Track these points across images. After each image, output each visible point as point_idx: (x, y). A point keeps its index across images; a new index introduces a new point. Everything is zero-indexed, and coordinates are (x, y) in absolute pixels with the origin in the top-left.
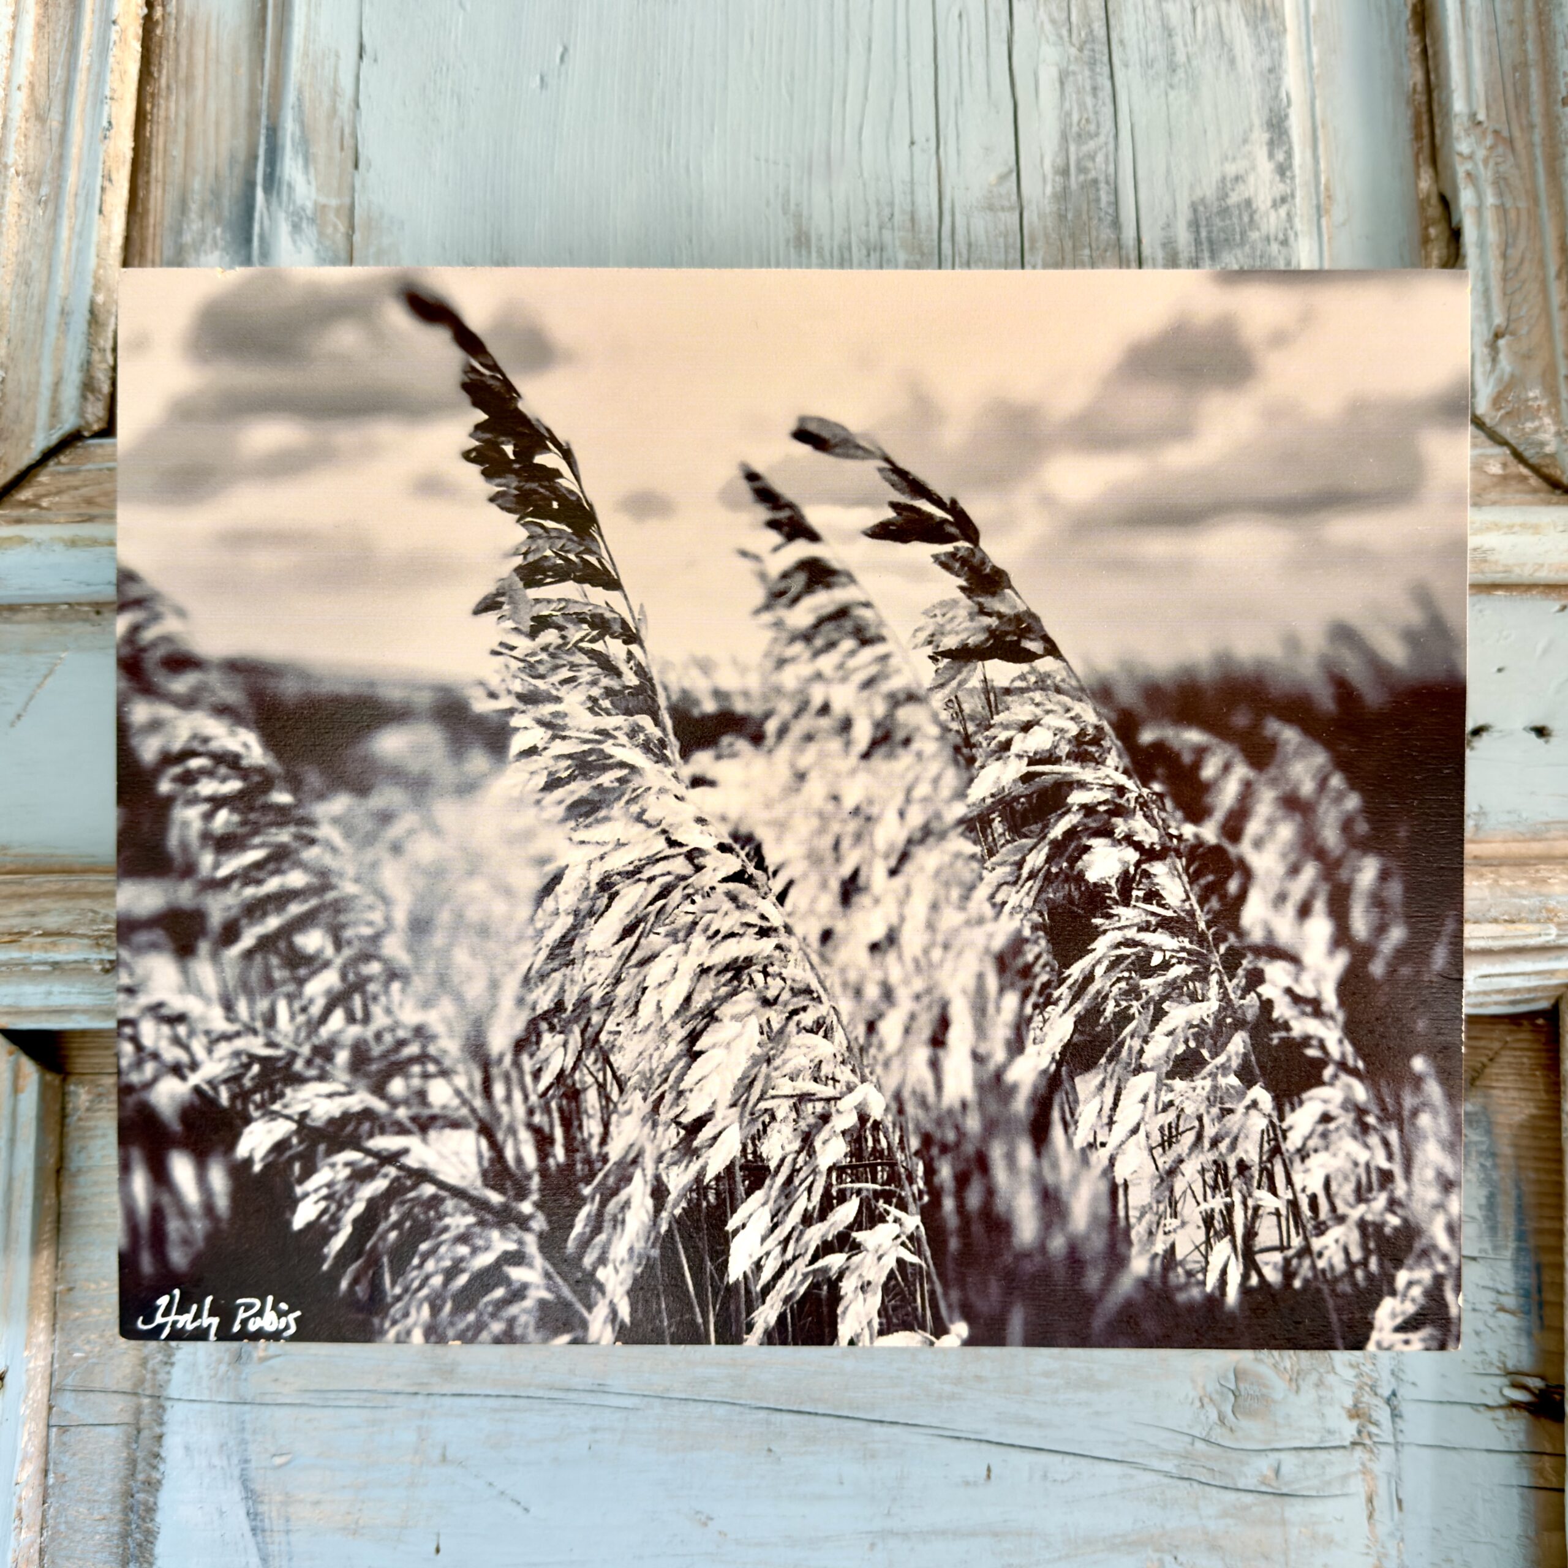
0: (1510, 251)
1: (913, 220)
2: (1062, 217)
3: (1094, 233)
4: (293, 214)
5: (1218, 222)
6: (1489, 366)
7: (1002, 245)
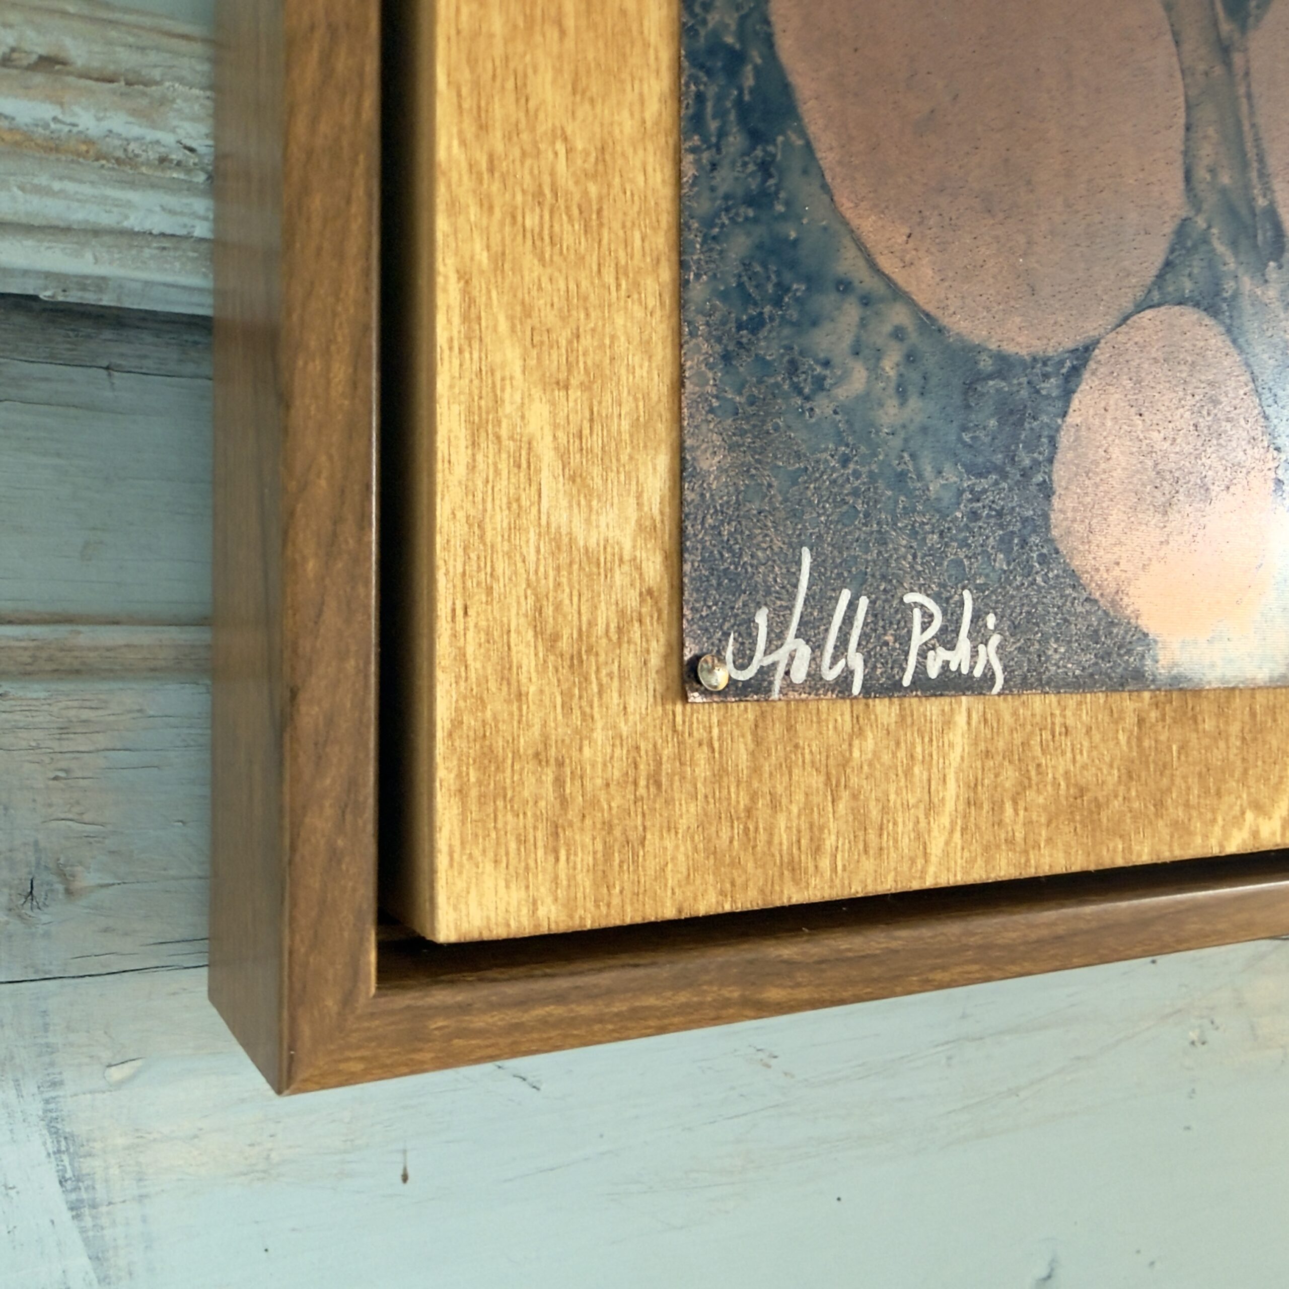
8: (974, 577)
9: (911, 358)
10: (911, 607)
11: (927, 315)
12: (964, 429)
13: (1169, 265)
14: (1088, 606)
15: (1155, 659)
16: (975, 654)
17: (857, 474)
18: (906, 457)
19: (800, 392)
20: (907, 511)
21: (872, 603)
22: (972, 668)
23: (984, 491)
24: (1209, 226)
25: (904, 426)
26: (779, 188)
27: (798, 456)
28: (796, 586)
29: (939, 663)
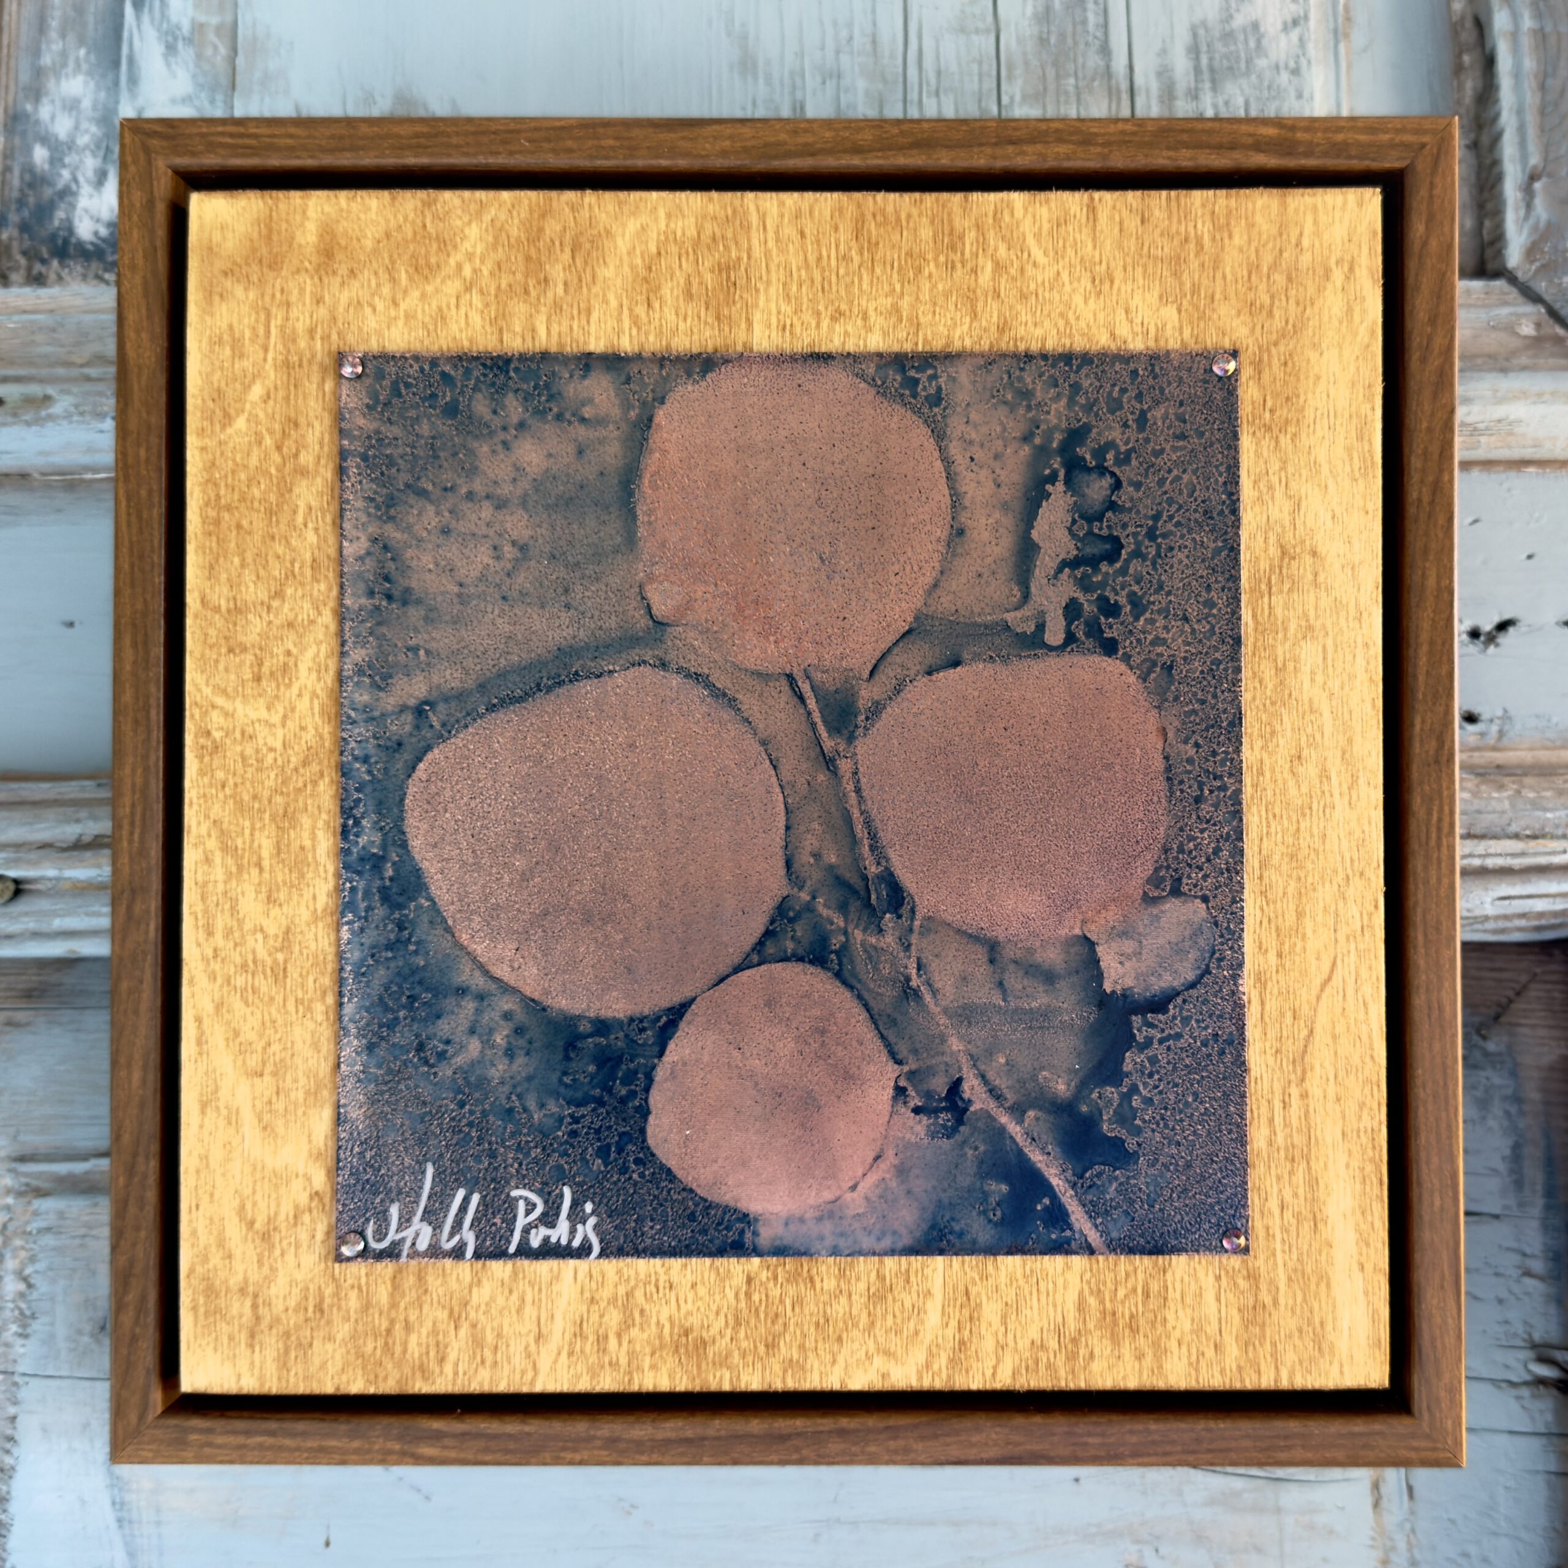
0: (1550, 82)
1: (874, 42)
2: (1043, 41)
3: (1080, 60)
4: (167, 33)
5: (1219, 47)
6: (1522, 212)
7: (976, 71)
8: (574, 1177)
9: (519, 1031)
10: (517, 1199)
11: (533, 1000)
12: (565, 1073)
13: (768, 934)
14: (684, 1194)
15: (755, 1234)
16: (573, 1232)
17: (471, 1112)
18: (514, 1098)
19: (426, 1062)
20: (513, 1135)
21: (483, 1198)
22: (570, 1241)
23: (583, 1116)
24: (814, 898)
25: (512, 1078)
26: (411, 936)
27: (424, 1103)
28: (421, 1188)
29: (540, 1237)
